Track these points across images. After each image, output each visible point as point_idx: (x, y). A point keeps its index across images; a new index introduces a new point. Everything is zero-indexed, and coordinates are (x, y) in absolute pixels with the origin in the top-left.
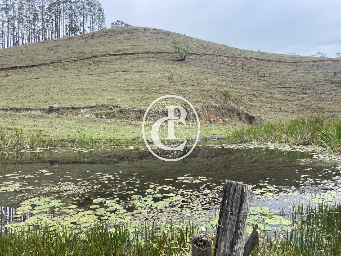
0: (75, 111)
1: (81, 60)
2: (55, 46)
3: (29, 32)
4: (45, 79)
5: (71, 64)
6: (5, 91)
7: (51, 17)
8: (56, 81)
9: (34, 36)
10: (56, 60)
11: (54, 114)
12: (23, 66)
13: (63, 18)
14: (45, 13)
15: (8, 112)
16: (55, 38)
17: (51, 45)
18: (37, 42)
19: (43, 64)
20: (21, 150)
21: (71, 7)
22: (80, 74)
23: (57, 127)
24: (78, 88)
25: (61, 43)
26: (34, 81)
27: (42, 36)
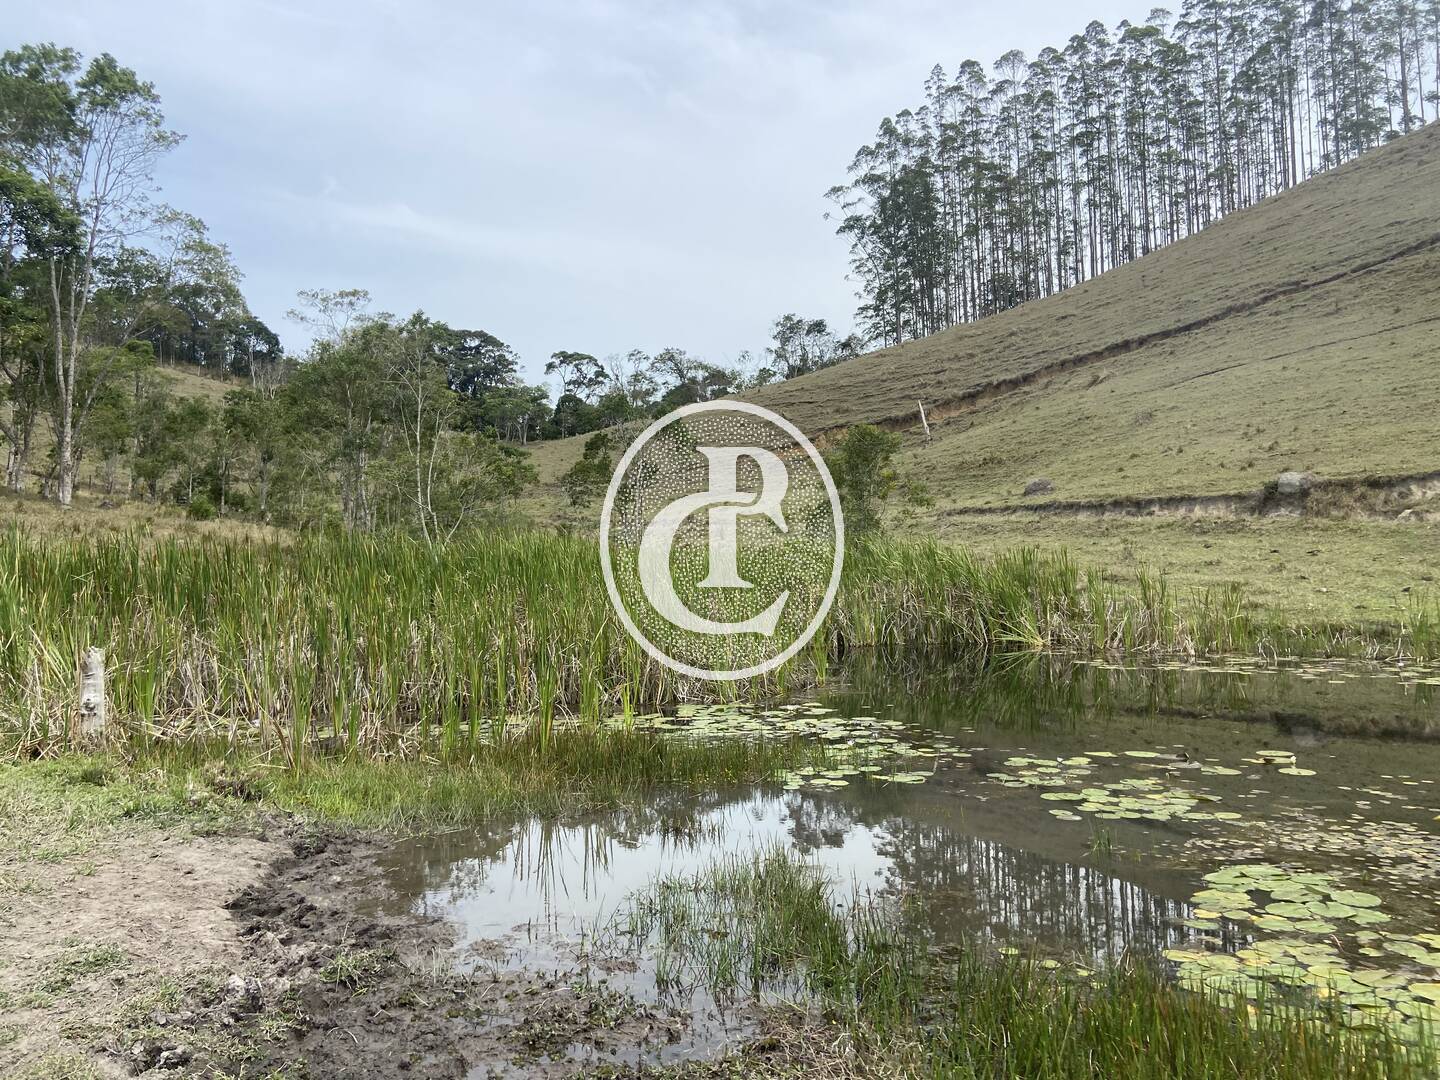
0: (1382, 495)
1: (1401, 254)
2: (1276, 223)
3: (1167, 199)
4: (1238, 371)
5: (1351, 287)
6: (1093, 438)
7: (1252, 107)
8: (1288, 374)
9: (1188, 210)
10: (1281, 281)
11: (1285, 515)
12: (1149, 336)
13: (1305, 97)
14: (1230, 99)
15: (1107, 516)
16: (1274, 193)
17: (1256, 226)
18: (1201, 228)
19: (1229, 311)
20: (1163, 660)
21: (1341, 34)
22: (1399, 320)
23: (1304, 569)
24: (1390, 388)
25: (1298, 205)
26: (1194, 385)
27: (1219, 198)
